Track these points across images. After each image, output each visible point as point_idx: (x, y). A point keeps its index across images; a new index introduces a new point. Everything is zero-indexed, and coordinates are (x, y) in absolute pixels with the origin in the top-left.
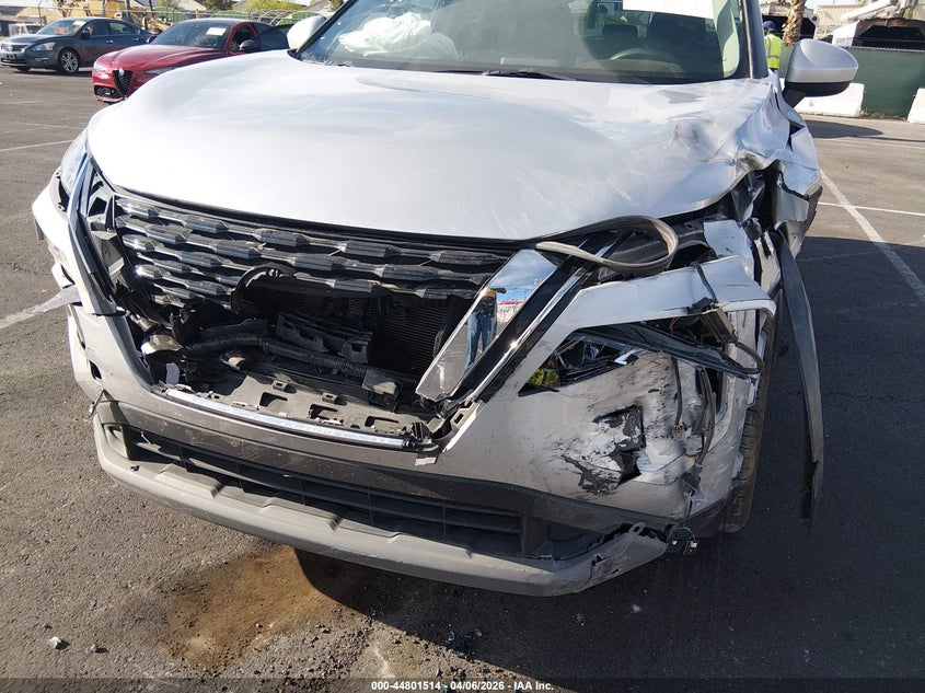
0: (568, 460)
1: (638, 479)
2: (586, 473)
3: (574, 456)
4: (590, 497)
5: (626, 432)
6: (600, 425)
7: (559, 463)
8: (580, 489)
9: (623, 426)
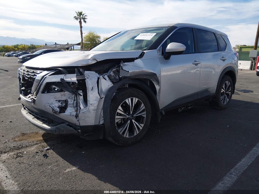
0: (50, 106)
1: (64, 113)
2: (53, 110)
3: (51, 106)
4: (55, 114)
5: (61, 104)
6: (57, 102)
7: (49, 107)
8: (52, 112)
9: (61, 103)
